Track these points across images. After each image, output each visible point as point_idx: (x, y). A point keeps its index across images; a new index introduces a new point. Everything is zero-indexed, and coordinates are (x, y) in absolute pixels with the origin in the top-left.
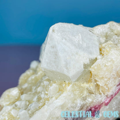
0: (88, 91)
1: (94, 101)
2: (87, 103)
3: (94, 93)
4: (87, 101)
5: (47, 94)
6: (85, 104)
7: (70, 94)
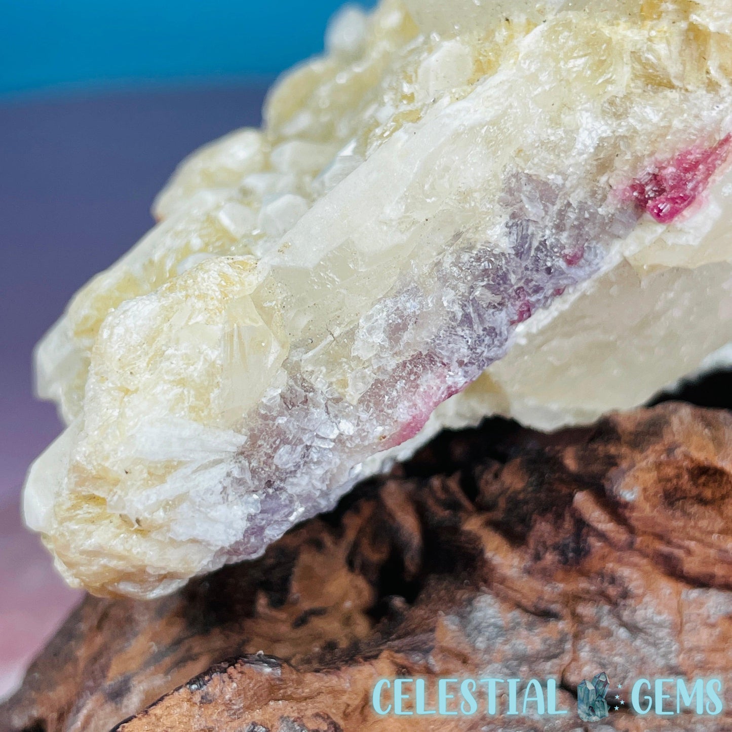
0: (638, 67)
1: (677, 124)
2: (635, 131)
3: (676, 83)
4: (631, 121)
5: (411, 98)
6: (623, 137)
7: (533, 69)
